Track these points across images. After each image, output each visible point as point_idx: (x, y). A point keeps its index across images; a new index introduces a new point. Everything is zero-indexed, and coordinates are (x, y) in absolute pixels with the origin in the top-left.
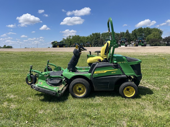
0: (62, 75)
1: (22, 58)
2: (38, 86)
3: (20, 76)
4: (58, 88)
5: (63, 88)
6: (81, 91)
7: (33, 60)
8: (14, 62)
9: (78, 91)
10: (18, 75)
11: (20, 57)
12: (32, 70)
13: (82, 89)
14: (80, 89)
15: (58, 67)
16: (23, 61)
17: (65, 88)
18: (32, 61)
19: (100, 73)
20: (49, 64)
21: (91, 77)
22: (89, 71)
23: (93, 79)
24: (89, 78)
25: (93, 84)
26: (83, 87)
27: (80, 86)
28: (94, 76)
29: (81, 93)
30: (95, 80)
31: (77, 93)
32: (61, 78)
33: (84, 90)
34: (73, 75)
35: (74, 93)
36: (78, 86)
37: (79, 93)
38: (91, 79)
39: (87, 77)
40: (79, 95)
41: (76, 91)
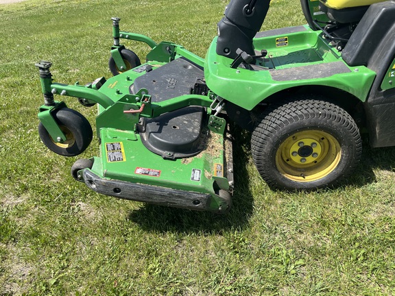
1: (28, 21)
2: (106, 175)
3: (28, 88)
4: (207, 166)
5: (224, 154)
6: (310, 159)
7: (61, 23)
8: (6, 38)
9: (297, 159)
10: (23, 84)
11: (20, 18)
12: (54, 87)
13: (317, 149)
14: (305, 151)
15: (163, 45)
16: (32, 31)
18: (58, 28)
20: (123, 37)
21: (373, 90)
22: (354, 57)
23: (383, 99)
24: (363, 93)
25: (378, 120)
26: (323, 139)
27: (307, 136)
28: (391, 83)
29: (311, 165)
30: (390, 102)
31: (290, 166)
32: (203, 104)
33: (325, 154)
34: (269, 85)
35: (279, 172)
36: (299, 138)
37: (300, 167)
38: (369, 101)
39: (351, 92)
40: (302, 178)
41: (285, 159)
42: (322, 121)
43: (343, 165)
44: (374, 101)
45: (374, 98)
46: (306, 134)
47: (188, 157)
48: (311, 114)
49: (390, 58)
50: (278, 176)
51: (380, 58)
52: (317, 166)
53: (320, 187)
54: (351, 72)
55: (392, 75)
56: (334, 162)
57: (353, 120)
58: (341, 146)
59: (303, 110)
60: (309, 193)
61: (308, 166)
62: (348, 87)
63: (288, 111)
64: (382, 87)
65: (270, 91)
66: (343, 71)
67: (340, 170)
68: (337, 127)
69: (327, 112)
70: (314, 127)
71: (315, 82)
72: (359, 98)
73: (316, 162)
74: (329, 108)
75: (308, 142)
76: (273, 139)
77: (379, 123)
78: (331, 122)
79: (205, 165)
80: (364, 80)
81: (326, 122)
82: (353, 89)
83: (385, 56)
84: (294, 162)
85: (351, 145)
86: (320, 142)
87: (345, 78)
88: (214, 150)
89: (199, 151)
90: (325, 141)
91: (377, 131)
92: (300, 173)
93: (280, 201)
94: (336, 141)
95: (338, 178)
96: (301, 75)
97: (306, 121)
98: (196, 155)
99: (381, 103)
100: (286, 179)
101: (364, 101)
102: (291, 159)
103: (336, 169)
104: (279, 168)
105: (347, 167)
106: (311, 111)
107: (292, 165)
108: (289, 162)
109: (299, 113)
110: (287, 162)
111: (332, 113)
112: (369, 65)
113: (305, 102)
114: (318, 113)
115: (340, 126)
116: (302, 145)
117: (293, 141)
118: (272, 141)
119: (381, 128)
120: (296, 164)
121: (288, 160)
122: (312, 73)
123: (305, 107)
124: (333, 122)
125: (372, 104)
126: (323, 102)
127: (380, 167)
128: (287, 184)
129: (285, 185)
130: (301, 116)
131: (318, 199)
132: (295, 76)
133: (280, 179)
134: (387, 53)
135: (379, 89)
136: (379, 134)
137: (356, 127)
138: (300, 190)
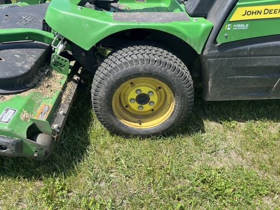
0: (46, 27)
4: (30, 105)
5: (61, 95)
6: (147, 107)
9: (135, 106)
13: (154, 98)
14: (143, 99)
17: (67, 92)
19: (262, 16)
21: (209, 43)
22: (195, 6)
23: (217, 53)
24: (199, 45)
25: (211, 75)
26: (160, 88)
27: (144, 84)
28: (226, 37)
29: (148, 113)
30: (223, 57)
31: (128, 112)
32: (46, 40)
33: (162, 103)
34: (107, 25)
35: (115, 117)
36: (136, 85)
37: (138, 113)
38: (204, 53)
39: (188, 42)
40: (138, 125)
41: (124, 105)
42: (157, 68)
43: (176, 115)
44: (209, 54)
45: (210, 51)
46: (143, 82)
47: (8, 94)
48: (147, 60)
49: (228, 9)
50: (115, 121)
51: (219, 9)
52: (153, 114)
53: (154, 134)
54: (190, 21)
55: (229, 29)
56: (168, 112)
57: (188, 72)
58: (174, 96)
59: (139, 55)
60: (144, 139)
61: (146, 113)
62: (185, 36)
63: (124, 55)
64: (217, 40)
65: (107, 30)
66: (183, 19)
67: (173, 119)
68: (171, 76)
69: (163, 60)
70: (149, 74)
71: (153, 26)
72: (195, 49)
73: (153, 110)
74: (166, 56)
75: (145, 90)
76: (108, 83)
77: (212, 77)
78: (165, 71)
79: (26, 104)
80: (201, 31)
81: (161, 69)
82: (190, 39)
83: (224, 7)
84: (132, 109)
85: (183, 96)
86: (156, 90)
87: (184, 27)
88: (48, 90)
89: (26, 89)
90: (161, 90)
91: (210, 85)
92: (136, 120)
93: (116, 146)
94: (170, 91)
95: (170, 127)
96: (142, 19)
97: (140, 67)
98: (20, 93)
99: (215, 57)
100: (123, 125)
101: (199, 53)
102: (130, 106)
103: (169, 118)
104: (116, 113)
105: (179, 117)
106: (147, 57)
107: (131, 111)
108: (127, 109)
109: (135, 57)
110: (125, 108)
111: (168, 61)
112: (208, 17)
113: (144, 47)
114: (153, 60)
115: (174, 76)
116: (139, 93)
117: (131, 88)
118: (107, 85)
119: (213, 83)
120: (134, 111)
121: (127, 107)
122: (153, 18)
123: (142, 52)
124: (168, 70)
125: (207, 57)
126: (161, 50)
127: (209, 119)
128: (123, 129)
129: (121, 131)
130: (136, 61)
131: (151, 146)
132: (135, 19)
133: (116, 124)
134: (226, 4)
135: (215, 42)
136: (211, 89)
137: (190, 79)
138: (135, 136)
